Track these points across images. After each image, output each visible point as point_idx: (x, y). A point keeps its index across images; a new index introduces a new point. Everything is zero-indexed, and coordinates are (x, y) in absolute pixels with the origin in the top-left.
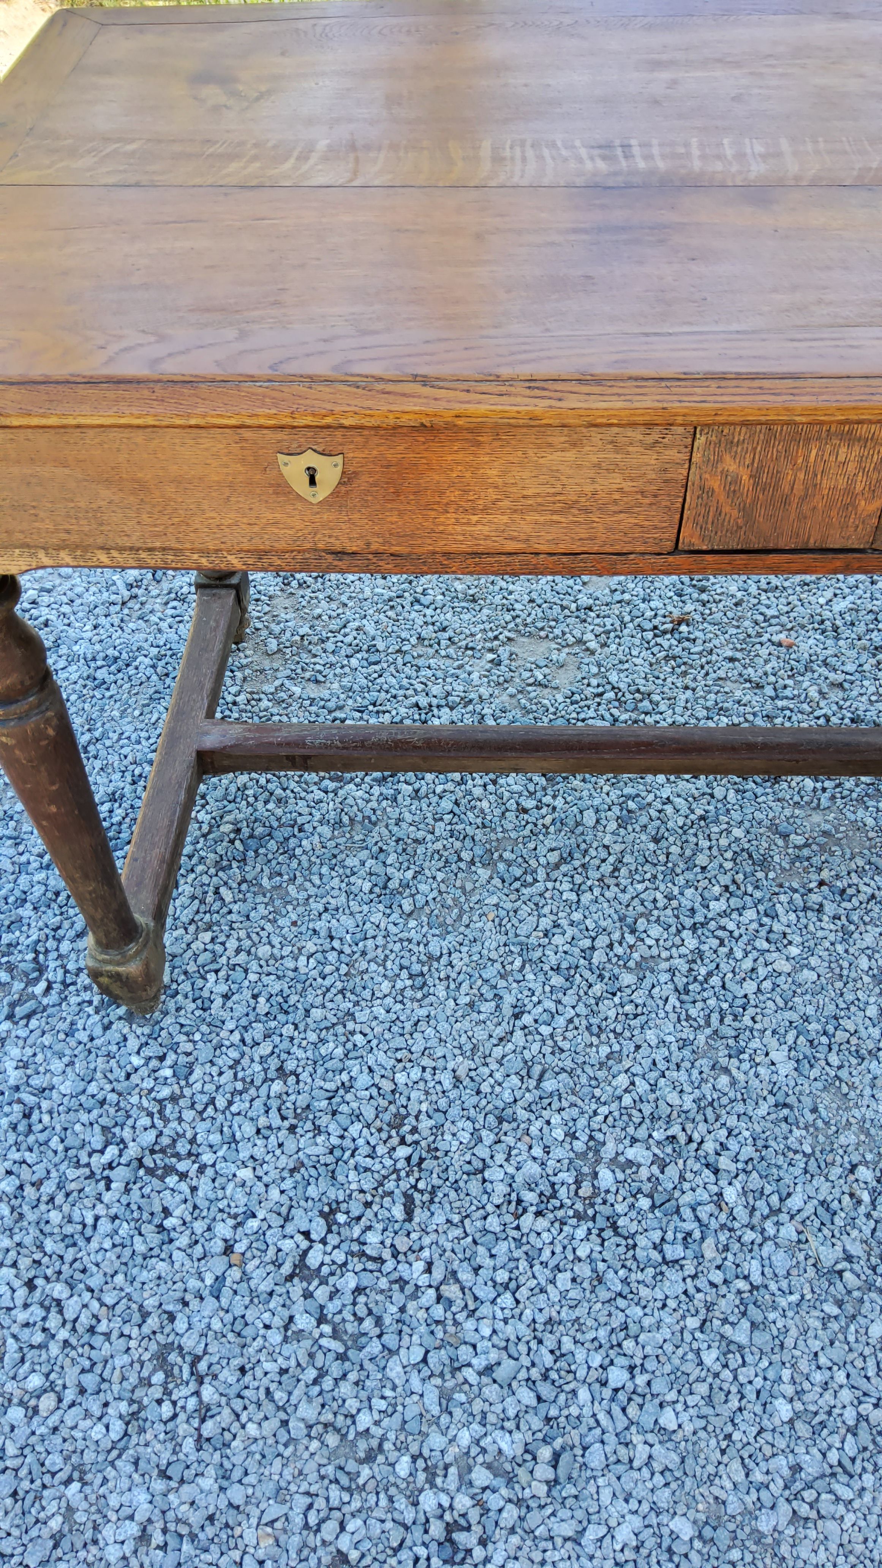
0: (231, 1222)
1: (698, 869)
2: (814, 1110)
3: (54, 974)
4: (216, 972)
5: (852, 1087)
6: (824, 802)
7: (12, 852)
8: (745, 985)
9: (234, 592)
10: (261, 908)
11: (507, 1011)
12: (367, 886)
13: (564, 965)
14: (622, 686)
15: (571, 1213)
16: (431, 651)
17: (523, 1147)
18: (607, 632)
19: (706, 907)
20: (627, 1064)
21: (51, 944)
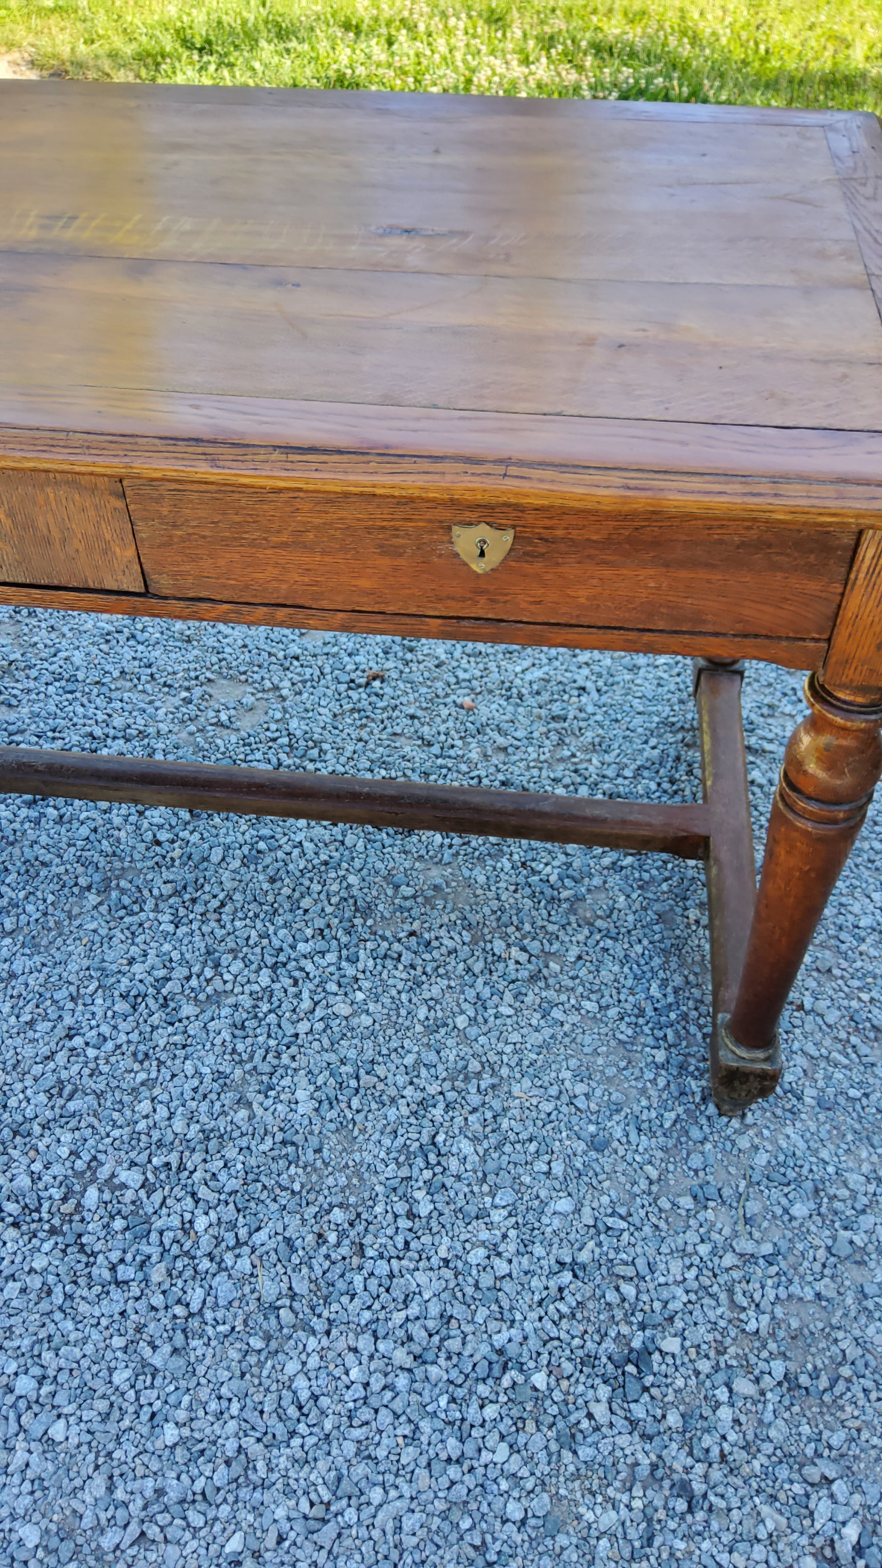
1: (301, 912)
2: (318, 1151)
5: (363, 1131)
6: (447, 858)
8: (300, 1025)
11: (60, 1031)
13: (134, 992)
14: (298, 732)
15: (46, 1227)
16: (129, 684)
17: (25, 1160)
18: (304, 682)
19: (293, 947)
20: (157, 1091)
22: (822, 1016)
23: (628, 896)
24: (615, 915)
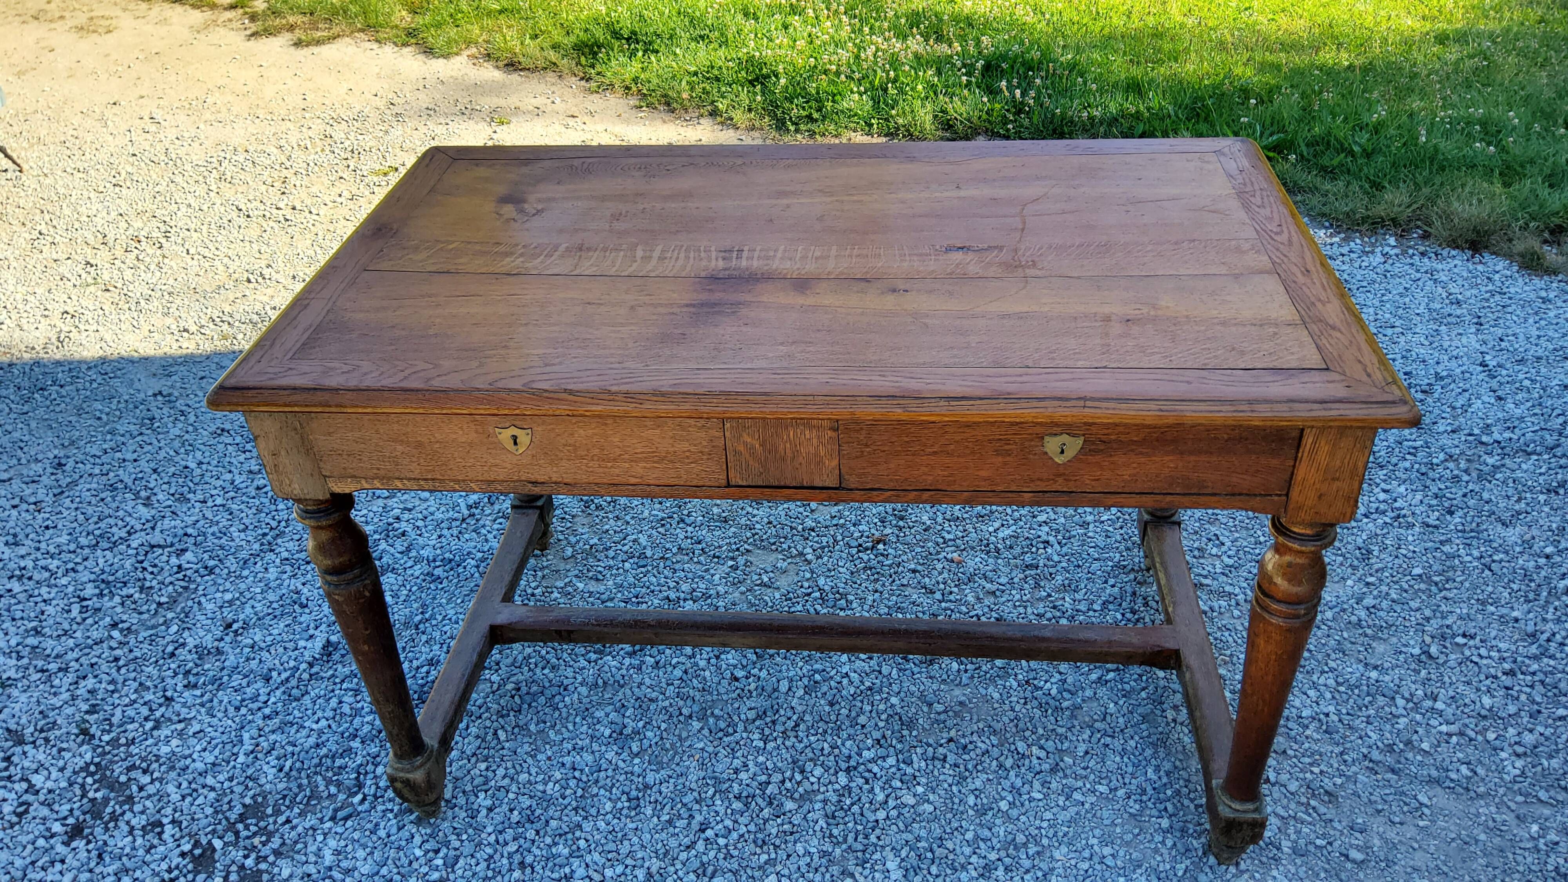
3: (369, 789)
4: (486, 791)
6: (965, 680)
7: (352, 700)
8: (878, 813)
9: (538, 512)
10: (526, 746)
11: (695, 826)
12: (607, 732)
13: (744, 794)
14: (826, 588)
16: (686, 558)
18: (823, 548)
19: (860, 755)
20: (779, 868)
21: (370, 768)
22: (1285, 786)
23: (1116, 703)
24: (1108, 717)
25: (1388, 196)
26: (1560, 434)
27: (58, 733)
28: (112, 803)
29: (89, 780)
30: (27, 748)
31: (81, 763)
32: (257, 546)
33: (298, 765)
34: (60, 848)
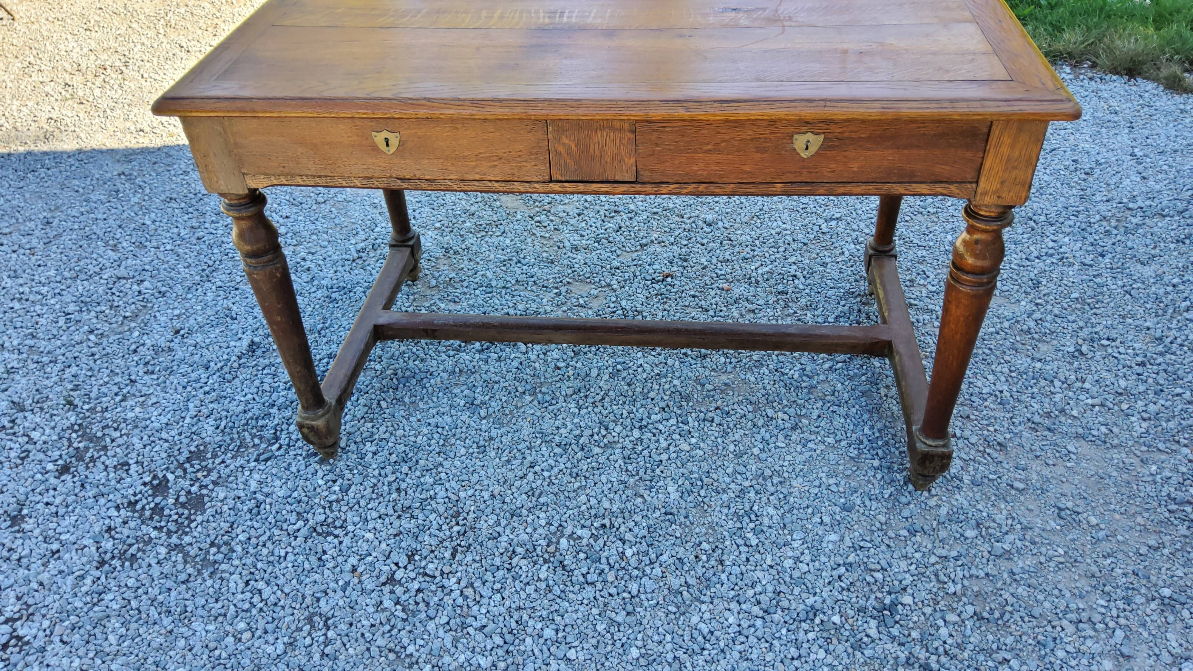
0: (358, 557)
1: (649, 400)
2: (686, 517)
3: (284, 441)
4: (372, 442)
5: (710, 506)
6: (729, 369)
7: (271, 381)
8: (662, 456)
9: (409, 249)
10: (402, 412)
11: (527, 463)
12: (462, 403)
13: (563, 443)
14: (628, 308)
15: (541, 559)
16: (522, 288)
17: (522, 528)
18: (625, 281)
19: (650, 418)
20: (588, 491)
21: (285, 426)
22: (967, 439)
23: (843, 384)
24: (836, 394)
25: (1066, 36)
26: (1189, 203)
27: (50, 403)
28: (91, 450)
29: (74, 435)
30: (26, 414)
31: (68, 424)
32: (198, 278)
33: (230, 424)
34: (52, 480)
